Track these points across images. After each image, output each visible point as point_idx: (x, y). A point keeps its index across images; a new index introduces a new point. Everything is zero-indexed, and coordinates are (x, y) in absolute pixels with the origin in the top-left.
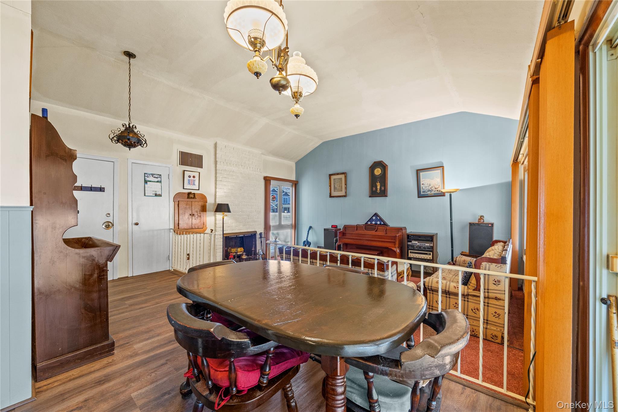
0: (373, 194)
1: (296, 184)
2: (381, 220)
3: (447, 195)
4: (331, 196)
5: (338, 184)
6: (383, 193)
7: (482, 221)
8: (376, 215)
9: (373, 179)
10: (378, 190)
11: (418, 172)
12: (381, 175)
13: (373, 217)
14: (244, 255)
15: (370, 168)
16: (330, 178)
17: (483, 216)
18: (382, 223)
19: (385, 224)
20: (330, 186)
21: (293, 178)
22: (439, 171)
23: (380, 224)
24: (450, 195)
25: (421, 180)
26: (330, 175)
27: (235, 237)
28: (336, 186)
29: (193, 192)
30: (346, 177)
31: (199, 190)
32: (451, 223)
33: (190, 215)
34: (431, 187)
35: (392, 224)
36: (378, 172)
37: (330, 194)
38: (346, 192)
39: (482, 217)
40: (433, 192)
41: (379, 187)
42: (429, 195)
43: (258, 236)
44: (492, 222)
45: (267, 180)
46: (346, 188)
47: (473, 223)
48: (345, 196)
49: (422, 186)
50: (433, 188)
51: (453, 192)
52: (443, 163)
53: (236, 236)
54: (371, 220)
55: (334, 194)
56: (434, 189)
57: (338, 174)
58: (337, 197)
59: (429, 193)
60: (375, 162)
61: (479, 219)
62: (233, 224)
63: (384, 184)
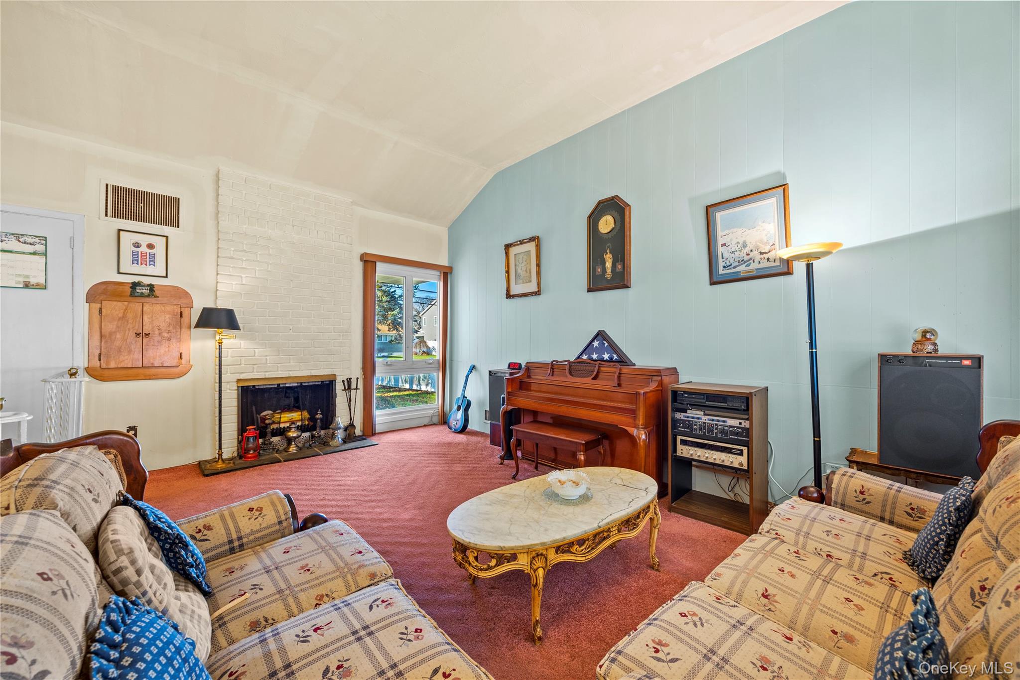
0: (596, 284)
1: (446, 274)
2: (613, 347)
3: (799, 268)
4: (509, 296)
5: (523, 265)
6: (621, 281)
7: (930, 348)
8: (601, 335)
9: (596, 245)
10: (609, 271)
11: (710, 210)
12: (614, 233)
13: (593, 340)
14: (293, 430)
15: (589, 217)
16: (507, 254)
17: (933, 332)
18: (615, 357)
19: (623, 361)
20: (508, 272)
22: (773, 201)
23: (611, 360)
24: (809, 268)
25: (720, 233)
26: (508, 247)
27: (275, 388)
28: (519, 271)
29: (146, 281)
30: (538, 247)
31: (166, 277)
32: (813, 357)
33: (138, 335)
34: (747, 250)
35: (640, 359)
36: (606, 224)
37: (508, 290)
38: (539, 284)
39: (927, 335)
40: (754, 266)
41: (609, 265)
42: (742, 275)
43: (339, 387)
44: (975, 351)
45: (369, 262)
46: (539, 273)
47: (895, 356)
48: (537, 293)
49: (721, 250)
50: (755, 254)
51: (817, 256)
52: (784, 176)
53: (276, 386)
54: (588, 348)
55: (514, 289)
56: (758, 257)
57: (522, 242)
58: (521, 296)
59: (742, 268)
60: (599, 203)
61: (917, 342)
62: (268, 358)
63: (621, 255)
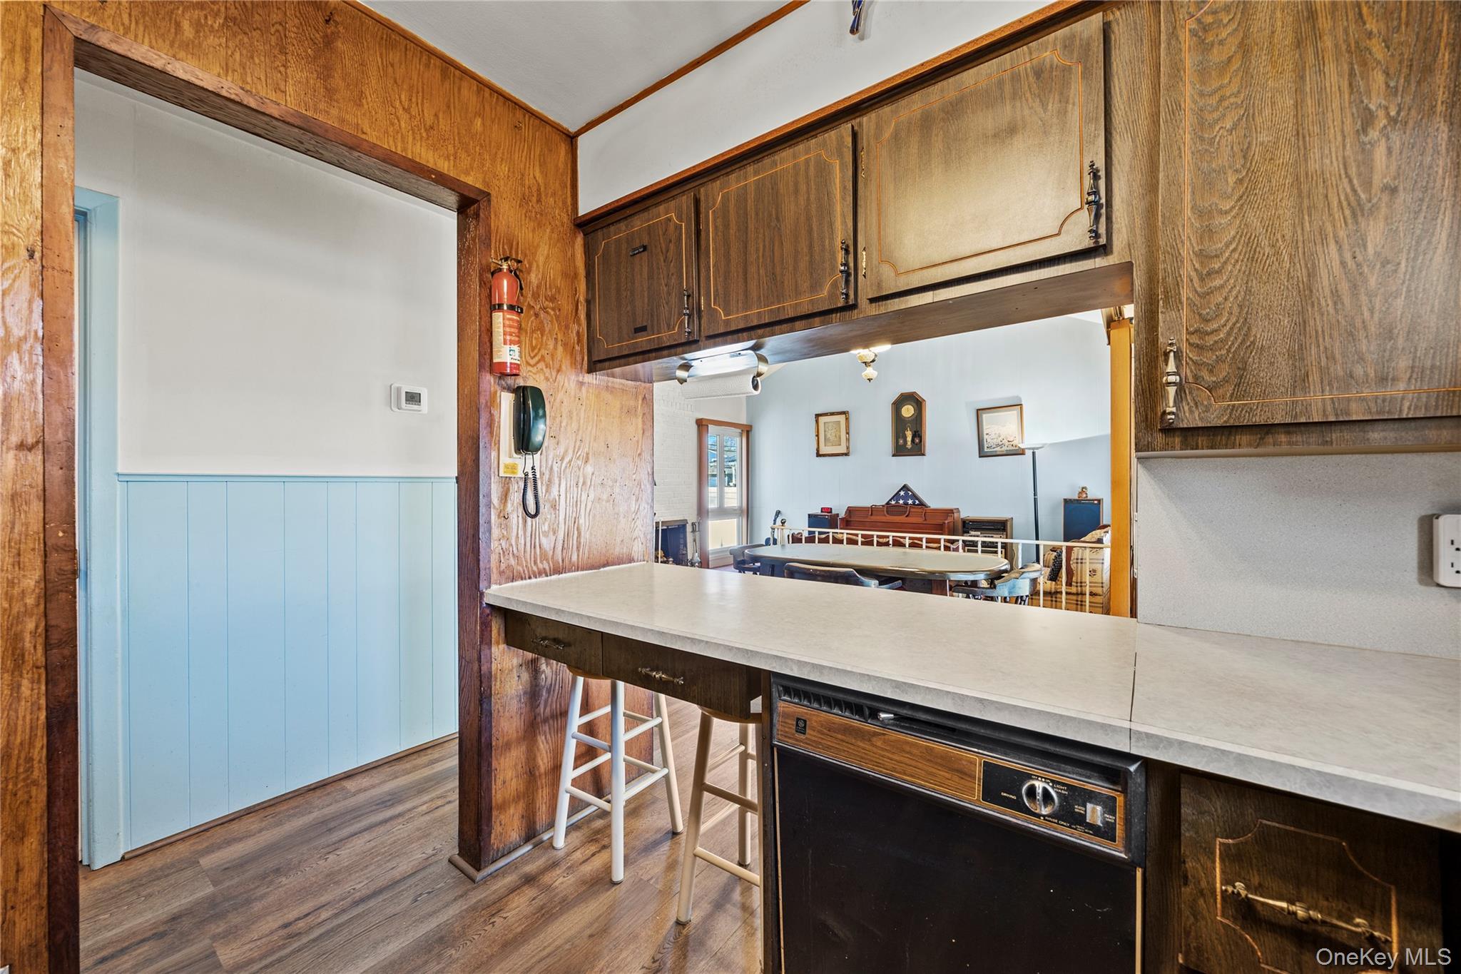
0: (899, 451)
1: (747, 431)
2: (915, 496)
3: (1029, 453)
4: (818, 455)
5: (832, 431)
6: (918, 449)
7: (1085, 495)
8: (905, 488)
9: (899, 424)
10: (909, 443)
11: (979, 412)
12: (913, 417)
13: (900, 491)
15: (894, 404)
16: (817, 422)
17: (1085, 488)
18: (917, 502)
19: (922, 504)
20: (817, 436)
21: (743, 421)
22: (1015, 412)
23: (914, 504)
24: (1034, 453)
25: (985, 427)
26: (817, 416)
28: (829, 436)
30: (847, 419)
32: (1035, 500)
34: (1001, 439)
35: (934, 503)
36: (908, 411)
37: (818, 450)
38: (848, 448)
39: (1084, 489)
40: (1005, 448)
41: (909, 439)
42: (998, 453)
43: (689, 528)
44: (1099, 497)
45: (702, 425)
46: (848, 440)
47: (1070, 500)
48: (846, 454)
49: (985, 437)
50: (1005, 441)
51: (1037, 448)
52: (1020, 399)
54: (897, 496)
55: (823, 450)
56: (1007, 443)
57: (832, 414)
58: (831, 456)
59: (998, 449)
60: (902, 395)
61: (1080, 493)
63: (918, 435)
